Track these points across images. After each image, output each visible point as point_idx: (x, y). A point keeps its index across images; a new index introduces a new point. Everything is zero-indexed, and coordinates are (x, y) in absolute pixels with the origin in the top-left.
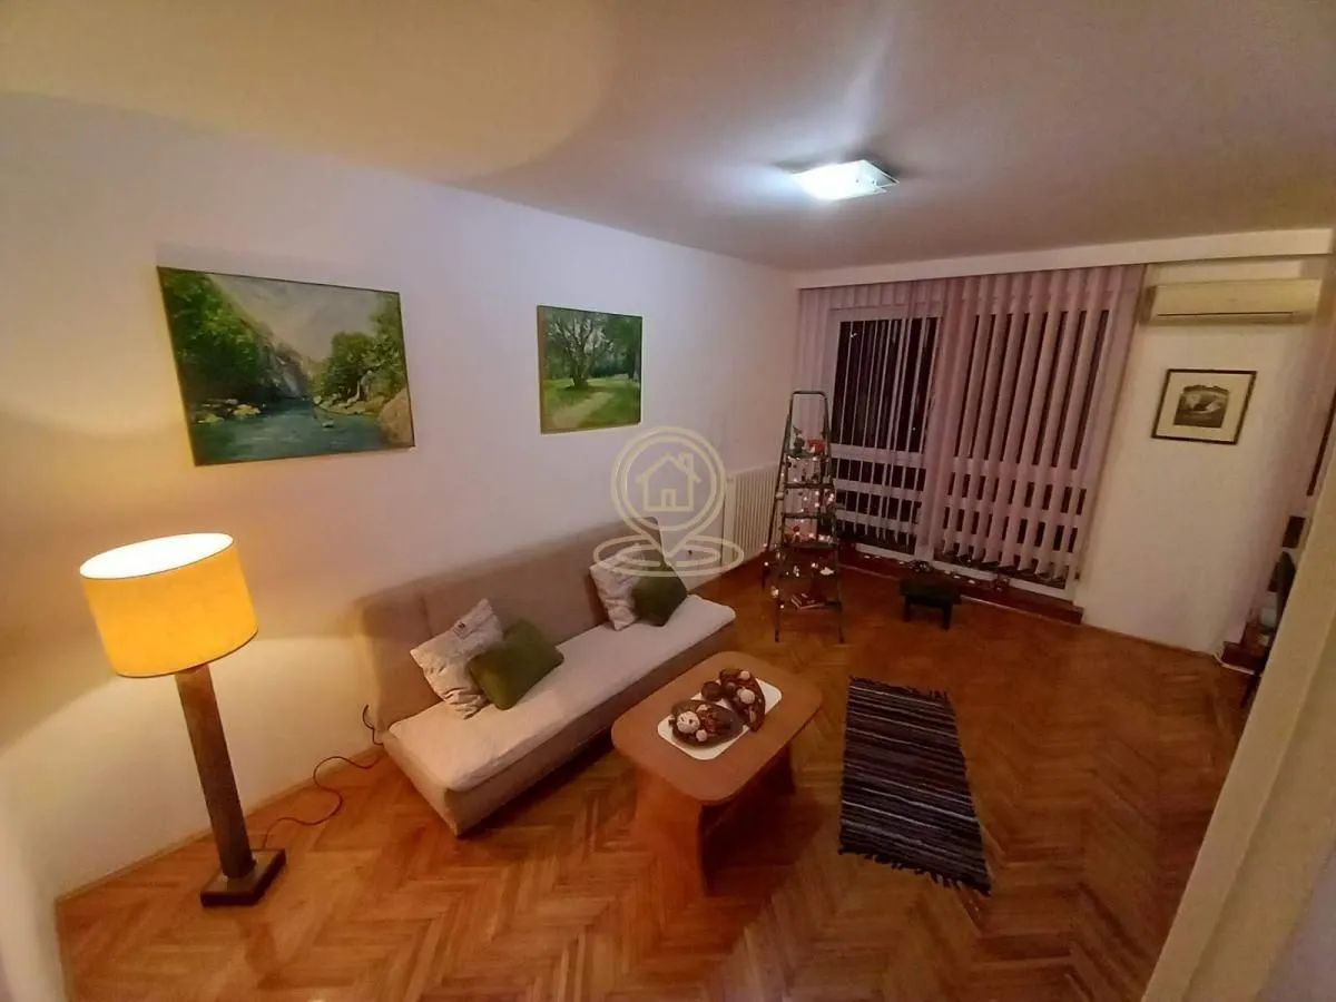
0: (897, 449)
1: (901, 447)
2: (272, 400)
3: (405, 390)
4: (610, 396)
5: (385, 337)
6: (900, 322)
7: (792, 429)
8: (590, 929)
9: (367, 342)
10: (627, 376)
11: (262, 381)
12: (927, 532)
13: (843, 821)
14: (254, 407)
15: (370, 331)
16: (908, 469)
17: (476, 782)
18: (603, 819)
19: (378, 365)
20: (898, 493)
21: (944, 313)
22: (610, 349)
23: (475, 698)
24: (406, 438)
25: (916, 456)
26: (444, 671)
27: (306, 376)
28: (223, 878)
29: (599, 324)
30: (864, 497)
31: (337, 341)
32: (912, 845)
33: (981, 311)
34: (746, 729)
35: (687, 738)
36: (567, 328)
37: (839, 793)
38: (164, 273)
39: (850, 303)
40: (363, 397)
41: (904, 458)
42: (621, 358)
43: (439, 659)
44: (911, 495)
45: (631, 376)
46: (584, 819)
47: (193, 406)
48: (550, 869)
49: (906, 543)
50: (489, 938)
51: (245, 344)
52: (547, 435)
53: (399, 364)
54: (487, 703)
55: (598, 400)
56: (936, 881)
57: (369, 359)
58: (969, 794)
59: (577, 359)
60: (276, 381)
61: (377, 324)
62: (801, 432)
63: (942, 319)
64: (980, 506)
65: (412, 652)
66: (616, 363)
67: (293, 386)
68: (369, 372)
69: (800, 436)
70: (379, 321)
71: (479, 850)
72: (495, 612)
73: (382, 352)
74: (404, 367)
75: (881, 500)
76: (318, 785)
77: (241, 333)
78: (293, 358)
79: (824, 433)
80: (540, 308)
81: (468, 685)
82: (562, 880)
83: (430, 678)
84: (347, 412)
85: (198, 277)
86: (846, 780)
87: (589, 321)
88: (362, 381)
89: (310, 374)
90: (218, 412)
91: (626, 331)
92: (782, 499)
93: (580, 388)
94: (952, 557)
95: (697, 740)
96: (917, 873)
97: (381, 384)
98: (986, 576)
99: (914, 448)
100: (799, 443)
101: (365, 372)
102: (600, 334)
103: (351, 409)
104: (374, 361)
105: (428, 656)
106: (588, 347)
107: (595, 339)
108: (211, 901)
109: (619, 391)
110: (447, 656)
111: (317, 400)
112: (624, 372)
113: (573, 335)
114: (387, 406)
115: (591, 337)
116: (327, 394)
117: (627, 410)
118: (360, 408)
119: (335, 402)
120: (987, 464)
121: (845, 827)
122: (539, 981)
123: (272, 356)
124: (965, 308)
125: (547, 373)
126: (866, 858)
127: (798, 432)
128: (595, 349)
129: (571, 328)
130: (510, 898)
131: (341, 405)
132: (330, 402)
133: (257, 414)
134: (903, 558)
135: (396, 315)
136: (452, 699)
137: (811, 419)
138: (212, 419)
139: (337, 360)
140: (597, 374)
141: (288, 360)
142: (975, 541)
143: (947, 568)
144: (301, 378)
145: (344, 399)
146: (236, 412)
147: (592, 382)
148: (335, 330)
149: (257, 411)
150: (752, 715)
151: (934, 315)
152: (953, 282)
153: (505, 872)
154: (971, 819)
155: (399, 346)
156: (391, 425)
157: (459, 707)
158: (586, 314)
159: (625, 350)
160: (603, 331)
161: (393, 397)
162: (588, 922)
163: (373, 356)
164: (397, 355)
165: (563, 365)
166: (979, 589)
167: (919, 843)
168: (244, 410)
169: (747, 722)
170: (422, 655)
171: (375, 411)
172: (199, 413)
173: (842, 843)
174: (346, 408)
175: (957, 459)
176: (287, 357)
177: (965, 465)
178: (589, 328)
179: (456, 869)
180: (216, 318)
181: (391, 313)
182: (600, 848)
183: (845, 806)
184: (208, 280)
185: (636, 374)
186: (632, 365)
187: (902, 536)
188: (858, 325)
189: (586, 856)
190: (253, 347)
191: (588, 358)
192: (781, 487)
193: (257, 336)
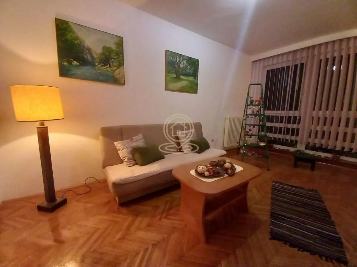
0: (289, 110)
1: (291, 109)
2: (83, 62)
3: (123, 67)
4: (188, 83)
5: (118, 49)
6: (289, 67)
7: (249, 97)
8: (154, 245)
9: (113, 50)
10: (193, 77)
11: (81, 55)
12: (302, 139)
13: (271, 227)
14: (78, 63)
15: (114, 47)
16: (294, 117)
17: (124, 182)
18: (170, 209)
19: (115, 58)
20: (290, 126)
21: (307, 61)
22: (188, 68)
23: (132, 161)
24: (122, 82)
25: (297, 112)
26: (123, 150)
27: (94, 56)
28: (46, 202)
29: (185, 59)
30: (276, 128)
31: (104, 48)
32: (309, 242)
33: (322, 57)
34: (226, 175)
35: (201, 174)
36: (175, 59)
37: (269, 216)
38: (57, 20)
39: (270, 63)
40: (110, 66)
41: (292, 113)
42: (192, 72)
43: (122, 146)
44: (295, 126)
45: (195, 78)
46: (163, 208)
47: (61, 59)
48: (146, 221)
49: (293, 144)
50: (116, 240)
51: (77, 44)
52: (166, 91)
53: (122, 58)
54: (137, 164)
55: (183, 83)
56: (322, 259)
57: (113, 55)
58: (335, 226)
59: (177, 69)
60: (85, 56)
61: (116, 45)
62: (252, 98)
63: (306, 63)
64: (325, 128)
65: (115, 143)
66: (190, 72)
67: (90, 59)
68: (113, 59)
69: (252, 99)
70: (117, 45)
71: (124, 210)
72: (144, 138)
73: (117, 54)
74: (123, 60)
75: (283, 129)
76: (86, 186)
77: (77, 40)
78: (91, 51)
79: (261, 98)
80: (166, 51)
81: (131, 156)
82: (149, 225)
83: (119, 152)
84: (105, 70)
85: (66, 22)
86: (271, 212)
87: (182, 58)
88: (111, 61)
89: (95, 56)
90: (68, 62)
91: (194, 63)
92: (245, 120)
93: (178, 78)
94: (314, 148)
95: (205, 175)
96: (311, 254)
97: (116, 64)
98: (329, 155)
99: (296, 109)
100: (252, 102)
101: (111, 59)
102: (185, 62)
103: (106, 69)
104: (114, 56)
105: (119, 145)
106: (181, 66)
107: (183, 64)
108: (40, 209)
109: (190, 81)
110: (125, 146)
111: (97, 64)
112: (191, 76)
113: (176, 61)
114: (117, 70)
115: (182, 63)
116: (99, 63)
117: (193, 89)
118: (109, 69)
119: (102, 66)
120: (328, 112)
121: (272, 229)
122: (128, 260)
123: (84, 49)
124: (316, 58)
125: (168, 72)
126: (284, 243)
127: (251, 98)
128: (183, 67)
129: (176, 58)
130: (129, 228)
131: (103, 67)
132: (100, 65)
133: (79, 65)
134: (292, 149)
135: (122, 44)
136: (126, 160)
137: (256, 94)
138: (66, 64)
139: (103, 54)
140: (184, 75)
141: (89, 51)
142: (323, 142)
143: (311, 153)
144: (92, 57)
145: (105, 65)
146: (73, 63)
147: (182, 77)
148: (103, 45)
149: (79, 64)
150: (230, 171)
151: (303, 62)
152: (311, 48)
153: (130, 219)
154: (337, 236)
155: (122, 53)
156: (118, 77)
157: (127, 163)
158: (181, 55)
159: (193, 69)
160: (186, 62)
161: (119, 68)
162: (155, 243)
163: (114, 55)
164: (121, 56)
165: (173, 70)
166: (326, 160)
167: (311, 242)
168: (75, 63)
169: (227, 174)
170: (118, 145)
171: (114, 71)
172: (62, 61)
173: (271, 235)
174: (105, 68)
175: (314, 111)
176: (89, 50)
177: (318, 113)
178: (182, 60)
179: (115, 215)
180: (70, 35)
181: (120, 42)
182: (165, 218)
183: (272, 221)
184: (69, 24)
185: (196, 78)
186: (195, 74)
187: (292, 141)
188: (273, 70)
189: (160, 219)
190: (79, 45)
191: (181, 70)
192: (245, 115)
193: (81, 42)
